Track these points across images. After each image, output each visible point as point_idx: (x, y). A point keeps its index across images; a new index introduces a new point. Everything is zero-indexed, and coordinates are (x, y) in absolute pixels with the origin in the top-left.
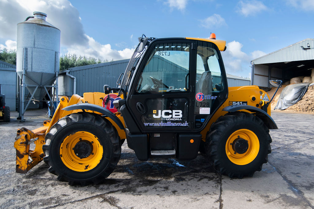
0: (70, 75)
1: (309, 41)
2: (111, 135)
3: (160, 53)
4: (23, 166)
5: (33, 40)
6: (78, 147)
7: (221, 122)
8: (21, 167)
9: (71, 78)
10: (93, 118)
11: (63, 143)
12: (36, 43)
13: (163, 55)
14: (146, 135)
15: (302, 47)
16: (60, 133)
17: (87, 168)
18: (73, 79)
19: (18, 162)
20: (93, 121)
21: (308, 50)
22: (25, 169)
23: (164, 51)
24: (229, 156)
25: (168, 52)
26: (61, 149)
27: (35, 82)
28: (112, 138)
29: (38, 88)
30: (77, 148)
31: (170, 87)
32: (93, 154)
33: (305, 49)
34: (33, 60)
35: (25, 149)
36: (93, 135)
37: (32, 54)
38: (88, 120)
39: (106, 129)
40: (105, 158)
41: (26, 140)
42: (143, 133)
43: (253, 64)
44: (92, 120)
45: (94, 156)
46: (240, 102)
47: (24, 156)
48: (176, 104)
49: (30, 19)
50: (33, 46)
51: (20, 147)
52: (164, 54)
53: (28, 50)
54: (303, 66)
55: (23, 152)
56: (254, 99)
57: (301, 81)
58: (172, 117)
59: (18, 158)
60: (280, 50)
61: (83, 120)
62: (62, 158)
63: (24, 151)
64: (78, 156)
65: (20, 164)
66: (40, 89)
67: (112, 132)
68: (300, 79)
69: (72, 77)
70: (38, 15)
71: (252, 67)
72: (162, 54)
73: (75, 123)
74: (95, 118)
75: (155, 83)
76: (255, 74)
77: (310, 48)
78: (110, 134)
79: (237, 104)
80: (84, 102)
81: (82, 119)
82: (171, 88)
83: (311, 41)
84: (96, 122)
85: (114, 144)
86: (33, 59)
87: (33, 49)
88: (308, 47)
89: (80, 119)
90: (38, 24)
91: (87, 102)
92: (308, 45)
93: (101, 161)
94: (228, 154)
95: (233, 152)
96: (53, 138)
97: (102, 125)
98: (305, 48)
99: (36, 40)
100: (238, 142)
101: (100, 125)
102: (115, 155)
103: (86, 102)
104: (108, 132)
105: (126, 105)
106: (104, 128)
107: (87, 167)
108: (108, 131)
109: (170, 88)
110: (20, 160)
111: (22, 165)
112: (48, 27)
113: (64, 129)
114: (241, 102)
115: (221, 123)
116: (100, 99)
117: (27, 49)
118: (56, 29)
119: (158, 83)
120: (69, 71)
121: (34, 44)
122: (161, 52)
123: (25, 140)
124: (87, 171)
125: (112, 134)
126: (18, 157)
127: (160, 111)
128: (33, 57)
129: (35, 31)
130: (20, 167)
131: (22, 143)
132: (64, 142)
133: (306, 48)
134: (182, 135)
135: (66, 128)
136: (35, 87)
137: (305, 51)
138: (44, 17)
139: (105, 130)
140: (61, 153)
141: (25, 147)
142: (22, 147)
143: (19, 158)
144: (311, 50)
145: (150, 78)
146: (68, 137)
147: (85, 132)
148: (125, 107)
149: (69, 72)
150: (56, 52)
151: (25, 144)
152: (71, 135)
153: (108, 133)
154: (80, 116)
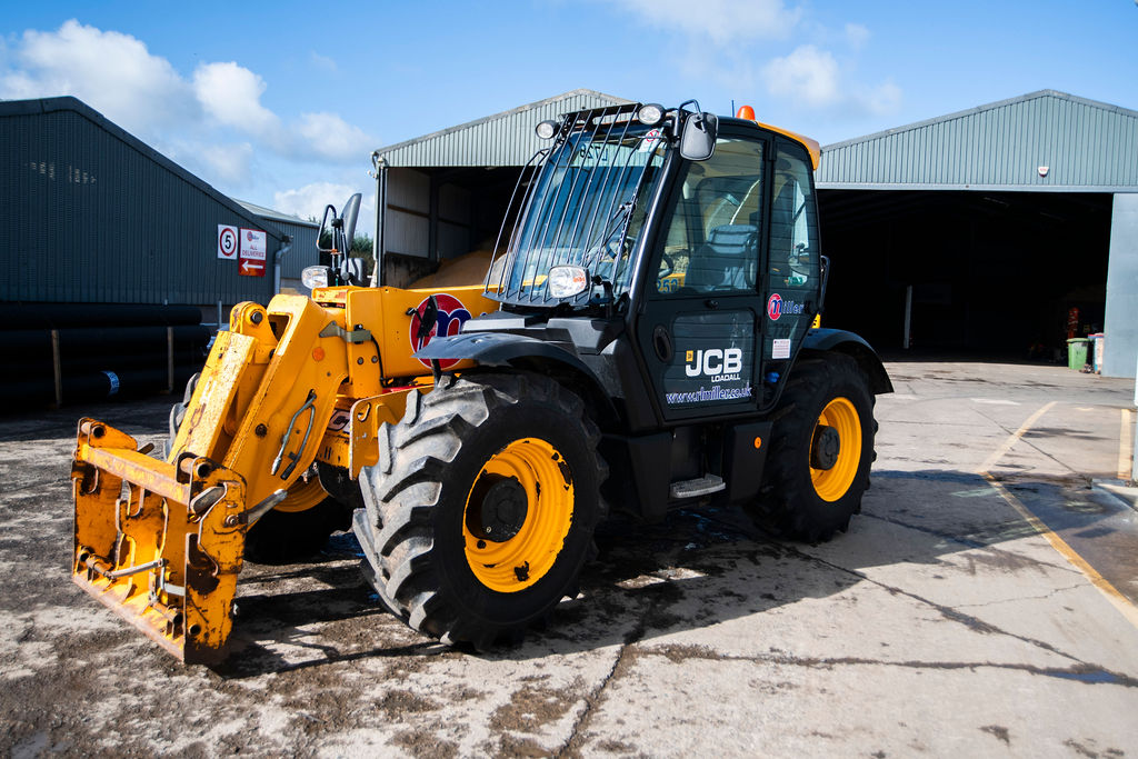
1: (588, 98)
4: (214, 630)
6: (492, 501)
8: (207, 635)
19: (195, 612)
22: (221, 641)
30: (491, 506)
36: (551, 448)
38: (540, 396)
42: (660, 430)
43: (383, 165)
47: (218, 581)
51: (223, 543)
55: (233, 560)
58: (722, 373)
59: (195, 596)
63: (237, 559)
65: (203, 624)
71: (379, 177)
76: (390, 207)
89: (522, 390)
93: (569, 540)
103: (357, 327)
104: (589, 436)
105: (629, 337)
107: (523, 572)
110: (204, 604)
111: (210, 625)
113: (484, 437)
116: (411, 313)
123: (241, 508)
126: (192, 592)
127: (700, 353)
130: (200, 637)
131: (232, 522)
135: (487, 431)
141: (240, 539)
142: (230, 537)
143: (199, 594)
147: (532, 440)
152: (494, 456)
154: (523, 380)
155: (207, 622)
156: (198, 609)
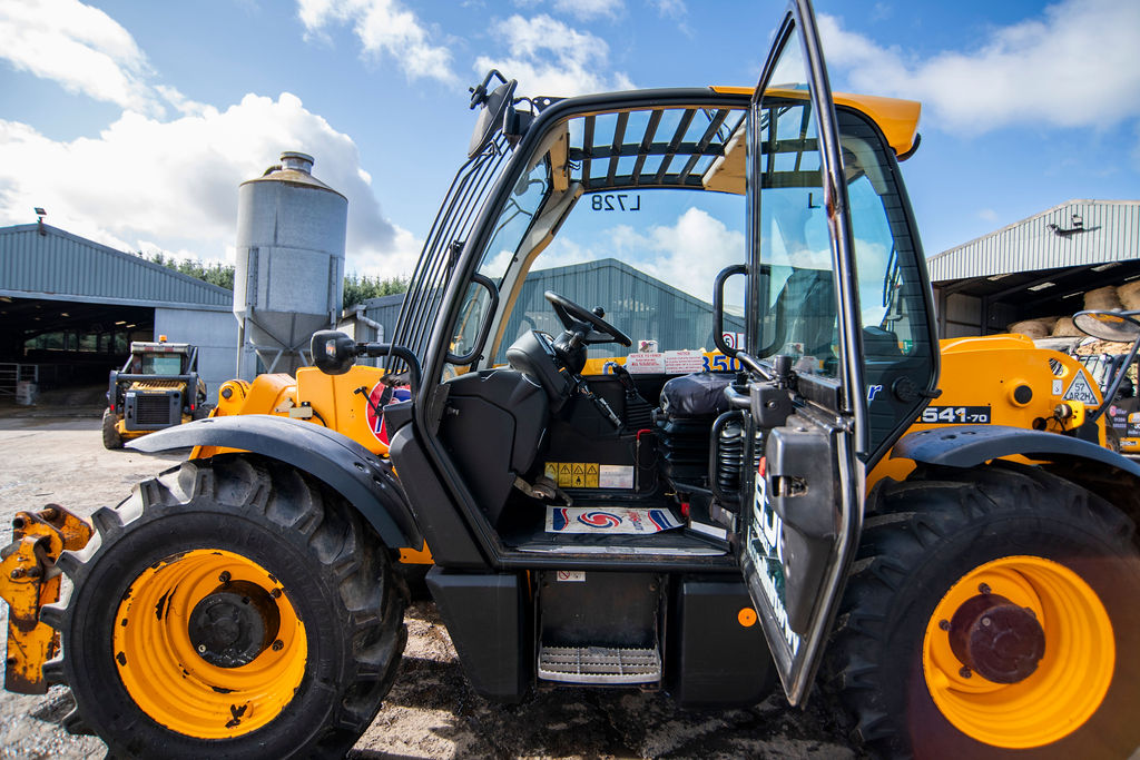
0: (367, 319)
1: (1080, 206)
2: (342, 573)
3: (597, 199)
4: (32, 666)
5: (274, 225)
6: (204, 616)
7: (899, 517)
8: (25, 669)
9: (371, 327)
10: (262, 487)
11: (129, 601)
12: (280, 232)
13: (612, 209)
14: (510, 581)
15: (1053, 227)
16: (114, 552)
17: (238, 722)
18: (376, 329)
19: (15, 645)
20: (260, 505)
21: (1074, 236)
22: (38, 678)
23: (615, 194)
24: (940, 691)
25: (632, 195)
26: (120, 631)
27: (278, 341)
28: (348, 589)
29: (283, 355)
30: (201, 621)
31: (640, 342)
32: (279, 645)
33: (1062, 233)
34: (272, 280)
35: (35, 599)
36: (260, 569)
37: (269, 263)
38: (234, 498)
39: (318, 544)
40: (317, 683)
41: (40, 561)
42: (498, 570)
44: (255, 498)
45: (284, 655)
46: (956, 408)
48: (667, 420)
49: (274, 172)
50: (272, 241)
51: (16, 591)
52: (614, 202)
53: (261, 253)
54: (1049, 288)
55: (27, 608)
56: (1023, 394)
57: (1049, 333)
59: (16, 630)
60: (978, 240)
61: (216, 495)
62: (126, 672)
63: (31, 608)
64: (207, 658)
65: (21, 656)
66: (290, 358)
67: (349, 559)
68: (1045, 325)
69: (373, 323)
70: (292, 161)
72: (605, 205)
73: (179, 511)
74: (268, 488)
75: (568, 324)
77: (1082, 230)
78: (338, 568)
79: (942, 416)
80: (299, 403)
81: (211, 490)
82: (645, 346)
83: (1086, 207)
84: (274, 507)
85: (360, 615)
86: (272, 276)
87: (273, 248)
88: (1076, 225)
89: (201, 490)
90: (286, 182)
91: (309, 404)
92: (1077, 220)
93: (300, 692)
94: (937, 681)
95: (955, 665)
96: (85, 576)
97: (303, 524)
98: (1063, 228)
99: (279, 225)
100: (987, 622)
101: (293, 522)
102: (364, 667)
103: (303, 404)
104: (328, 559)
105: (416, 430)
106: (312, 538)
107: (238, 712)
108: (329, 550)
109: (640, 347)
110: (24, 641)
111: (29, 661)
112: (313, 190)
113: (132, 538)
114: (963, 410)
115: (902, 523)
116: (357, 392)
117: (257, 249)
118: (333, 194)
119: (587, 324)
120: (364, 307)
121: (276, 236)
122: (603, 195)
123: (33, 562)
124: (233, 736)
125: (350, 566)
126: (13, 627)
128: (272, 271)
129: (278, 200)
130: (19, 669)
131: (18, 575)
132: (133, 594)
133: (1069, 228)
134: (694, 585)
135: (139, 533)
136: (276, 353)
137: (1063, 238)
138: (305, 164)
139: (315, 549)
140: (119, 647)
141: (33, 591)
143: (20, 630)
144: (1085, 234)
145: (549, 299)
146: (150, 572)
147: (224, 553)
148: (411, 436)
149: (365, 311)
150: (331, 257)
151: (33, 576)
152: (163, 564)
153: (329, 562)
154: (204, 476)
155: (26, 657)
156: (18, 643)
